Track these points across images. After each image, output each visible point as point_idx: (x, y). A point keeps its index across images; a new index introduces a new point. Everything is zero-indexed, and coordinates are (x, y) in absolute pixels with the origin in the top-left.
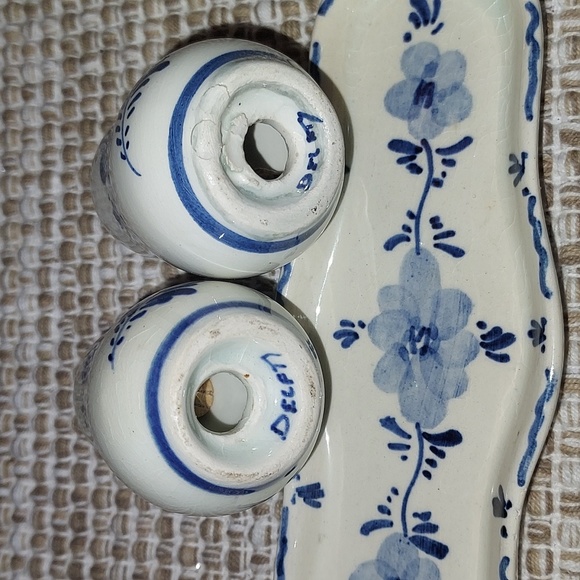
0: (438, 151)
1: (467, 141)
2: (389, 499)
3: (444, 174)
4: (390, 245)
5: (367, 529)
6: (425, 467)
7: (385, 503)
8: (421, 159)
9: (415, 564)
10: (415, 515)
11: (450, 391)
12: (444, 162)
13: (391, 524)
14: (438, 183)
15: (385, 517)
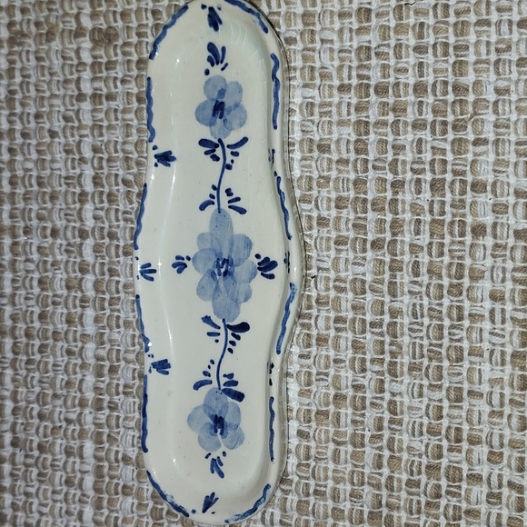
0: (228, 146)
1: (245, 140)
2: (209, 367)
3: (232, 161)
4: (203, 207)
5: (197, 386)
6: (229, 346)
7: (207, 370)
8: (219, 152)
9: (226, 406)
10: (225, 376)
11: (242, 298)
12: (232, 153)
13: (211, 382)
14: (229, 167)
15: (207, 378)
